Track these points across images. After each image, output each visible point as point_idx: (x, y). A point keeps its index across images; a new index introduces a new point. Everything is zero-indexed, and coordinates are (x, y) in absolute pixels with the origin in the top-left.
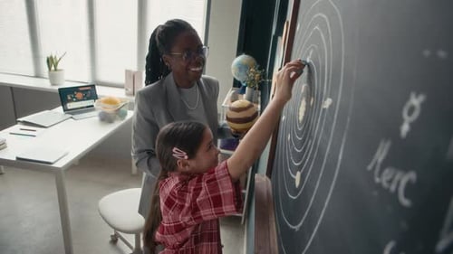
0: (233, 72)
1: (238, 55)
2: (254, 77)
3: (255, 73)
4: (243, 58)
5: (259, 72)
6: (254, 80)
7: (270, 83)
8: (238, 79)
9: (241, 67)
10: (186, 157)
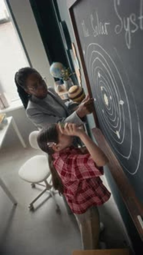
0: (52, 74)
1: (51, 64)
2: (65, 74)
3: (65, 72)
4: (54, 65)
5: (67, 70)
6: (66, 76)
7: (75, 75)
8: (56, 77)
9: (56, 70)
10: (55, 144)
